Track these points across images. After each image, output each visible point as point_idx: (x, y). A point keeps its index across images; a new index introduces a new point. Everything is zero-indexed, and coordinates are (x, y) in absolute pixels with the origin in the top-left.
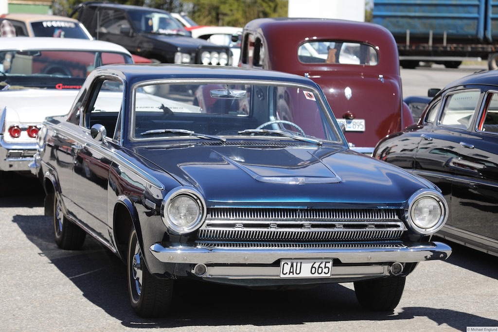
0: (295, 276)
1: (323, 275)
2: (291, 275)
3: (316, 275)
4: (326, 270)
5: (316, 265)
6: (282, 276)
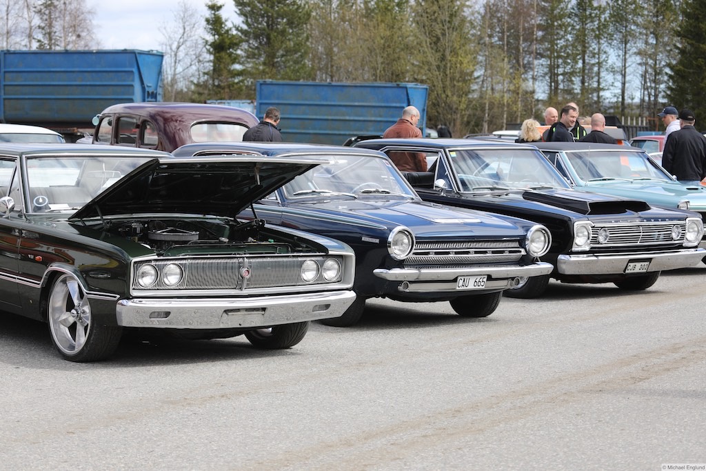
0: (465, 288)
1: (481, 287)
2: (463, 288)
3: (477, 287)
4: (482, 284)
5: (477, 281)
6: (458, 288)
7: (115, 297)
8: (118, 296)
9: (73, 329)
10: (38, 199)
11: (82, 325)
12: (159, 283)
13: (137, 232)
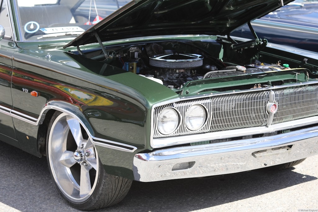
7: (132, 149)
8: (135, 148)
9: (76, 169)
10: (30, 24)
11: (87, 169)
12: (181, 128)
13: (135, 57)
